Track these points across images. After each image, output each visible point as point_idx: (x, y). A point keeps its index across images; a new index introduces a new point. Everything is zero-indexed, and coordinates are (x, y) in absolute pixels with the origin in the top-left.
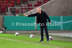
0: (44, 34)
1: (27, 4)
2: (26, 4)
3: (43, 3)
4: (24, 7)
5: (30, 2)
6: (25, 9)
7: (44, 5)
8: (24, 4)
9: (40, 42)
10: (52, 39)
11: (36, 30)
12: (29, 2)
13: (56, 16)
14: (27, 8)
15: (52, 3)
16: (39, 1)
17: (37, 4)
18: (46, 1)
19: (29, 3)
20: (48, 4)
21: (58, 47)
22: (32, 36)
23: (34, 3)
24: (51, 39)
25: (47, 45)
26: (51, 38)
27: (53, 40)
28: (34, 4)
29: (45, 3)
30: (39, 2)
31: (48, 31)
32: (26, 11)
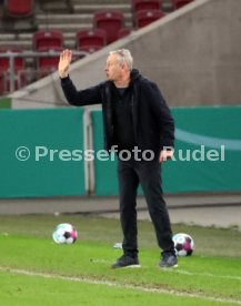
0: (143, 216)
1: (30, 35)
2: (22, 36)
3: (129, 24)
4: (10, 54)
5: (47, 22)
6: (19, 61)
7: (136, 34)
8: (11, 36)
9: (114, 267)
10: (189, 252)
11: (90, 195)
12: (43, 22)
13: (217, 106)
14: (30, 60)
15: (190, 21)
16: (104, 14)
17: (91, 34)
18: (150, 14)
19: (41, 27)
20: (160, 29)
21: (231, 301)
22: (67, 235)
23: (72, 26)
24: (183, 252)
25: (158, 286)
26: (188, 241)
27: (198, 257)
28: (73, 35)
29: (144, 22)
30: (109, 15)
31: (169, 202)
32: (23, 78)
